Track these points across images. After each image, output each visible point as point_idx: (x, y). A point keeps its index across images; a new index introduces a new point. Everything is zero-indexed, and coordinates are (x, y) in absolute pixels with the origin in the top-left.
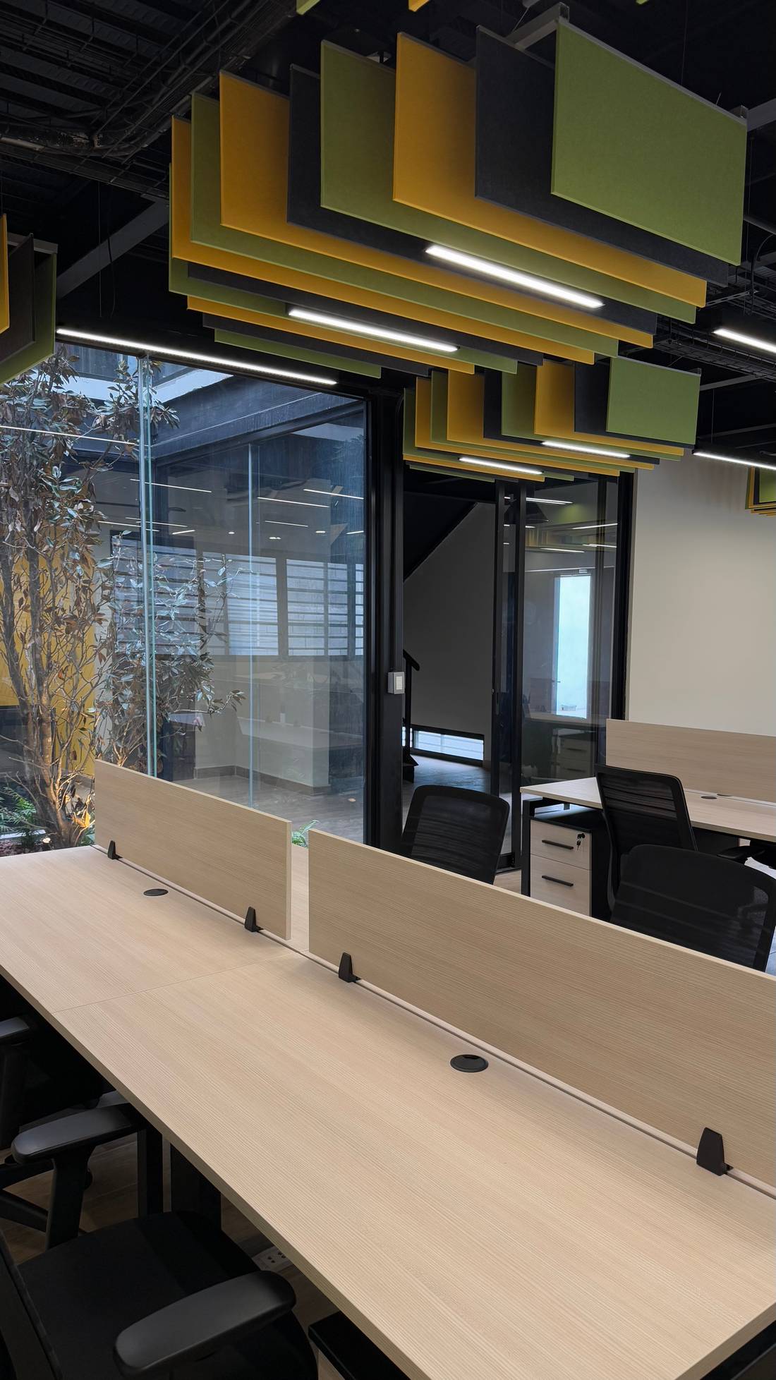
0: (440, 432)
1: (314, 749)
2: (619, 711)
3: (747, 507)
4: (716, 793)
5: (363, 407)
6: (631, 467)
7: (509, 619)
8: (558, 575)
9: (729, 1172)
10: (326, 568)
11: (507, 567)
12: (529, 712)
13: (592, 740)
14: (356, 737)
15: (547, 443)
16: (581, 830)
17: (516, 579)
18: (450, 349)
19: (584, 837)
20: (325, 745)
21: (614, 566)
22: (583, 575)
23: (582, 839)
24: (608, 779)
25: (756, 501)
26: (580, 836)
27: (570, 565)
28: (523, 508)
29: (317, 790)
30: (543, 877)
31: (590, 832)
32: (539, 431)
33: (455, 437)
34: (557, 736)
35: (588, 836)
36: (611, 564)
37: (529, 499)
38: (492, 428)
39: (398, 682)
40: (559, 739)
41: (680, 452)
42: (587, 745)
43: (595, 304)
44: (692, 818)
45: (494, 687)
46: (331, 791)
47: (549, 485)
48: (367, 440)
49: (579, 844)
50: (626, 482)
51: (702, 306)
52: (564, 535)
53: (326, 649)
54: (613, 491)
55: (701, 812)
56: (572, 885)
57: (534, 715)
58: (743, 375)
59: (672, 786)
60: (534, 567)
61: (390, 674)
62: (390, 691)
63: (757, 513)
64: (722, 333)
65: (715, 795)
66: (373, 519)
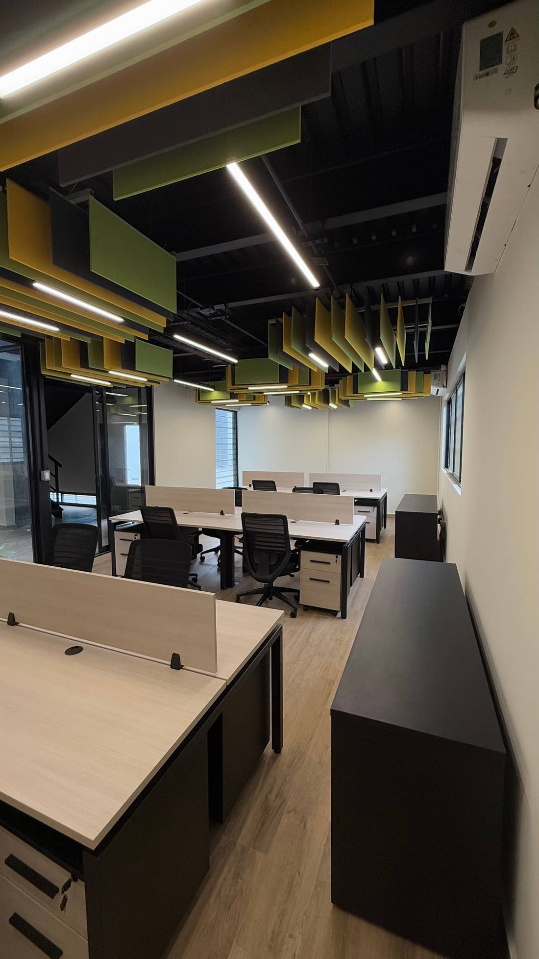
0: (59, 363)
1: (6, 509)
2: (152, 483)
3: (196, 402)
4: (188, 511)
5: (19, 347)
6: (149, 384)
7: (101, 445)
8: (125, 425)
9: (183, 667)
10: (9, 421)
11: (99, 421)
12: (115, 483)
13: (142, 493)
14: (26, 502)
15: (110, 372)
16: (136, 533)
17: (103, 427)
18: (56, 329)
19: (137, 535)
20: (12, 506)
21: (147, 422)
22: (136, 425)
23: (136, 537)
24: (145, 511)
25: (199, 400)
26: (135, 535)
27: (130, 420)
28: (104, 396)
29: (9, 527)
30: (121, 554)
31: (139, 533)
32: (106, 367)
33: (65, 366)
34: (128, 493)
35: (139, 535)
36: (145, 421)
37: (107, 393)
38: (84, 364)
39: (47, 475)
40: (129, 494)
41: (167, 380)
42: (139, 495)
43: (120, 320)
44: (178, 523)
45: (96, 474)
46: (16, 528)
47: (114, 389)
48: (22, 363)
50: (149, 390)
51: (165, 326)
52: (126, 408)
53: (12, 459)
54: (144, 394)
55: (181, 520)
57: (118, 484)
58: (187, 352)
59: (170, 511)
60: (114, 421)
61: (42, 472)
62: (42, 479)
63: (200, 404)
64: (177, 337)
65: (188, 512)
66: (28, 399)
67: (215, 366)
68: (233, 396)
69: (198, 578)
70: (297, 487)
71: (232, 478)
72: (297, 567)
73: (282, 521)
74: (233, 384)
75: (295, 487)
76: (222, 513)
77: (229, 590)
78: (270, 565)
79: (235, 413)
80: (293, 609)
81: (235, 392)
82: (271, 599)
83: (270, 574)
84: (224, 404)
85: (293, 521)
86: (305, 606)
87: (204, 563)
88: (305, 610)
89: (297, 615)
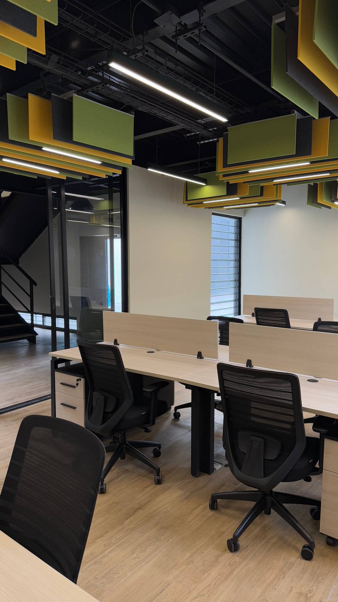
3: (184, 203)
4: (154, 349)
15: (44, 149)
16: (78, 376)
19: (80, 380)
23: (79, 382)
25: (188, 199)
26: (78, 380)
28: (63, 198)
30: (61, 404)
31: (83, 377)
32: (33, 138)
35: (83, 380)
49: (77, 384)
56: (76, 408)
59: (115, 351)
67: (202, 142)
68: (232, 190)
69: (161, 450)
70: (322, 320)
71: (232, 304)
72: (317, 466)
73: (290, 384)
74: (225, 165)
75: (320, 319)
76: (200, 356)
77: (203, 479)
78: (264, 459)
79: (240, 220)
80: (306, 543)
81: (233, 180)
82: (269, 513)
83: (265, 476)
84: (221, 206)
85: (312, 378)
86: (329, 537)
87: (179, 422)
88: (329, 544)
89: (314, 557)
